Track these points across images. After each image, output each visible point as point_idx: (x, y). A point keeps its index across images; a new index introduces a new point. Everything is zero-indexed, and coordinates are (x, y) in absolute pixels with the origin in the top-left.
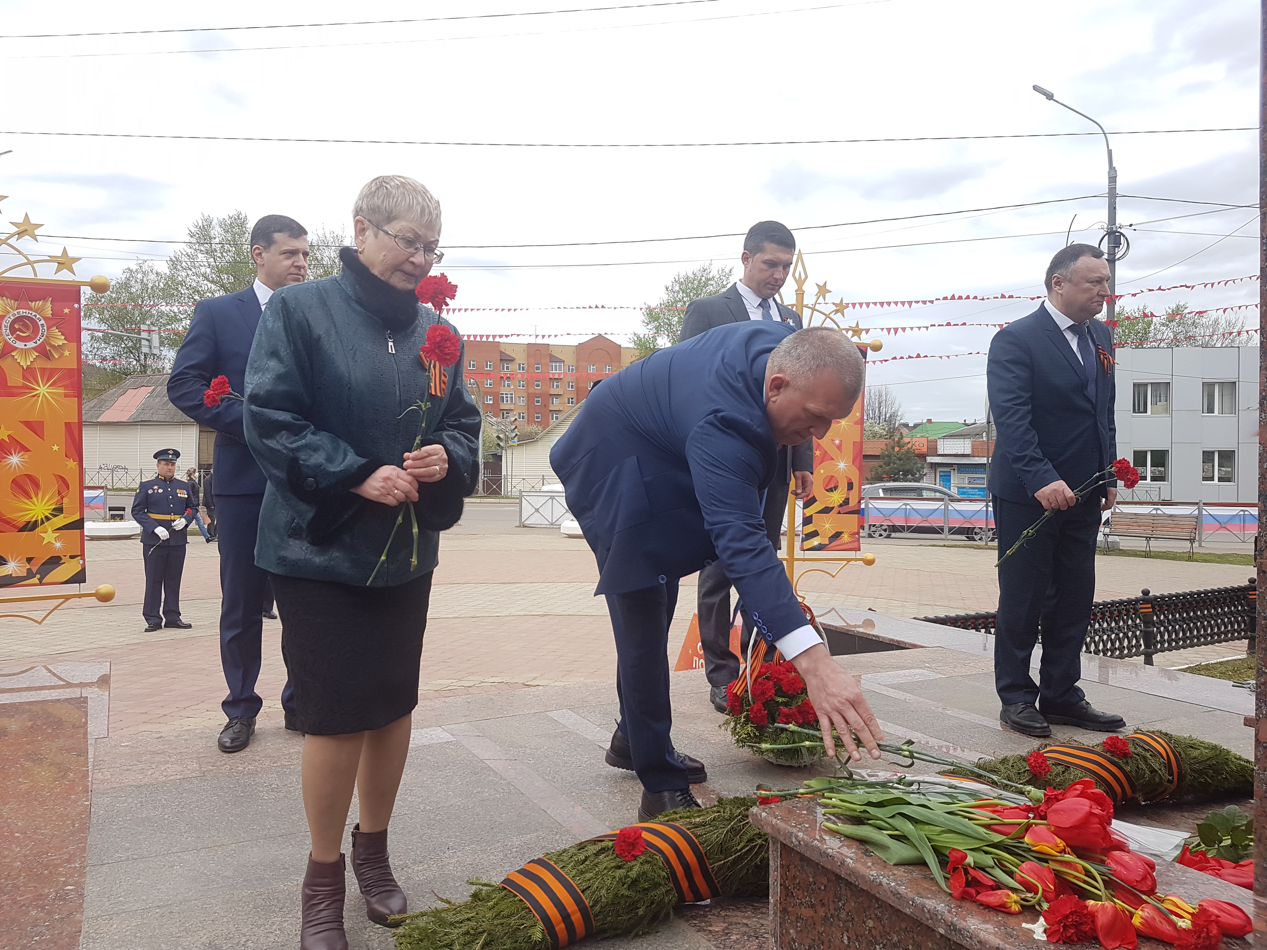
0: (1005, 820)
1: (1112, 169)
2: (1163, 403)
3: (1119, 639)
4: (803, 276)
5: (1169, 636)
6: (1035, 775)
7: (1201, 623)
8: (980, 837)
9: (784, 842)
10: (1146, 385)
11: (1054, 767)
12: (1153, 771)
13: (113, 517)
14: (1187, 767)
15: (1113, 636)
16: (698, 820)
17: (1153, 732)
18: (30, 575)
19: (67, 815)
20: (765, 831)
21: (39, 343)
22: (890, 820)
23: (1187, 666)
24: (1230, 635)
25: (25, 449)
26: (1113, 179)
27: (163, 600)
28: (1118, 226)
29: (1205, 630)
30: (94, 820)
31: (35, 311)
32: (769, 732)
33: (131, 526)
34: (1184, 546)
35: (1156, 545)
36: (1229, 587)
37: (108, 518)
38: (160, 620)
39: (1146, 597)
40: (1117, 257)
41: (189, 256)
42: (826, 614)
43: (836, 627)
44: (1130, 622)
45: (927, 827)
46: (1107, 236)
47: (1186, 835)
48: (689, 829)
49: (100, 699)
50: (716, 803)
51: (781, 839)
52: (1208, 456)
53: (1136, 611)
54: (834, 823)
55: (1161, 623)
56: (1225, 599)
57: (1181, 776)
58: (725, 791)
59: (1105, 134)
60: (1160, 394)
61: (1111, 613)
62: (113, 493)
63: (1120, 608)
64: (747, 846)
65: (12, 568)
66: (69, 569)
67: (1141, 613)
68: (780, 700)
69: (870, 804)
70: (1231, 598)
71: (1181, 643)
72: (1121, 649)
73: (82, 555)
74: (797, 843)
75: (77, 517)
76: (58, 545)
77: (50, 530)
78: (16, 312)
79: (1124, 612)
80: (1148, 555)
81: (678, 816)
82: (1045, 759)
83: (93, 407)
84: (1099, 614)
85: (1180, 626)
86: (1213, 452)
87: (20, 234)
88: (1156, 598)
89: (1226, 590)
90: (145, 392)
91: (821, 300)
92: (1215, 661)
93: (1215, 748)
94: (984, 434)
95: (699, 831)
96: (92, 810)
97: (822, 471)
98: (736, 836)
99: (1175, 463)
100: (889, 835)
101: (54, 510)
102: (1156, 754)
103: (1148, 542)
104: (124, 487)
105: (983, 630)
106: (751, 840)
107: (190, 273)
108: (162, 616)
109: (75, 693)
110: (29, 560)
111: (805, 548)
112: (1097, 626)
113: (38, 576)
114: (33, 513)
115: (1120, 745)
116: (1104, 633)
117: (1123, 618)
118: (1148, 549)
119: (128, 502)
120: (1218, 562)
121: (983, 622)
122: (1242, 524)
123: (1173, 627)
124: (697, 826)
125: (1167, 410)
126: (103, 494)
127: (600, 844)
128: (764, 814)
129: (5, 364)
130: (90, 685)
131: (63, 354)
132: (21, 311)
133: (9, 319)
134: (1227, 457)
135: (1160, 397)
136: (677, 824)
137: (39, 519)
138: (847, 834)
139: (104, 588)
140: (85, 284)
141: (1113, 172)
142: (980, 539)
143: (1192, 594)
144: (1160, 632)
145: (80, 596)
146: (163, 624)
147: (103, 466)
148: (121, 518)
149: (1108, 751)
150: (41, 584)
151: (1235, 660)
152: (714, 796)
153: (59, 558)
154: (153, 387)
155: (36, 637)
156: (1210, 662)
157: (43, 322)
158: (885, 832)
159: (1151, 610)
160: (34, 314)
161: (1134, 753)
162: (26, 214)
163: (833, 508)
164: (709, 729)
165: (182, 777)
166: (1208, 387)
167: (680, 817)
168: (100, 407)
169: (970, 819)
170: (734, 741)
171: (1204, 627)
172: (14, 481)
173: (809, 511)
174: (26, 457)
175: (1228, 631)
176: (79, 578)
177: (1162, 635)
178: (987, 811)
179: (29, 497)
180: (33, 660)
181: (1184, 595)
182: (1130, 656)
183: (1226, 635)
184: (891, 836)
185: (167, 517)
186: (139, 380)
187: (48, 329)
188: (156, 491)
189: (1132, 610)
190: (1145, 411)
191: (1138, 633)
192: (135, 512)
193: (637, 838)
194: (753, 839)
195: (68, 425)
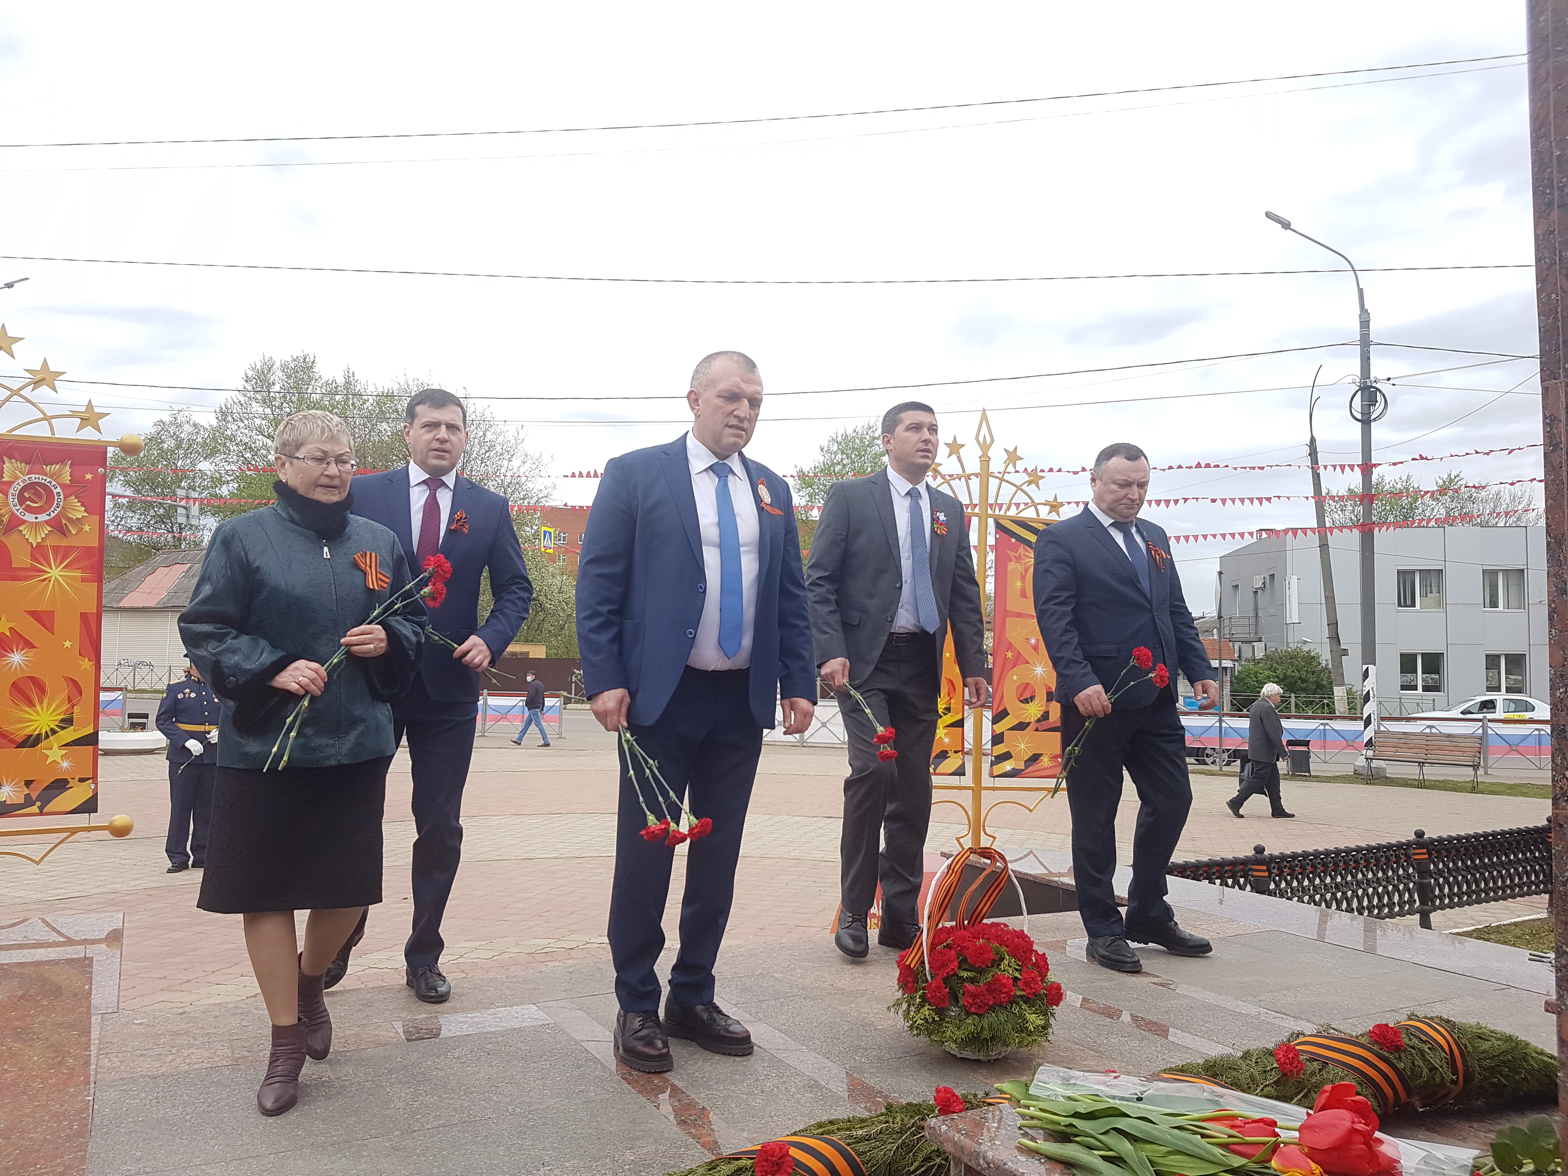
0: (1246, 1138)
1: (1364, 312)
2: (1435, 595)
3: (1388, 893)
4: (988, 440)
5: (1451, 889)
6: (1284, 1075)
7: (1490, 873)
8: (1216, 1161)
9: (969, 1164)
10: (1413, 572)
11: (1308, 1063)
12: (1432, 1069)
13: (133, 727)
14: (1476, 1064)
15: (1380, 889)
16: (860, 1132)
17: (1432, 1019)
18: (29, 801)
19: (64, 1114)
20: (946, 1149)
21: (53, 515)
22: (1102, 1137)
23: (1473, 928)
24: (1525, 889)
25: (29, 645)
26: (1365, 324)
27: (191, 832)
28: (1373, 379)
29: (1495, 883)
30: (97, 1121)
31: (50, 477)
32: (950, 1017)
33: (155, 738)
34: (1465, 774)
35: (1431, 773)
36: (1522, 827)
37: (126, 727)
38: (187, 858)
39: (1421, 840)
40: (1372, 418)
41: (242, 405)
42: (1021, 858)
43: (1035, 877)
44: (1401, 872)
45: (1149, 1147)
46: (1360, 392)
47: (1476, 1152)
48: (849, 1144)
49: (109, 962)
50: (884, 1110)
51: (966, 1160)
52: (1492, 661)
53: (1408, 857)
54: (1033, 1139)
55: (1440, 873)
56: (1518, 843)
57: (1468, 1076)
58: (895, 1092)
59: (1354, 271)
60: (1431, 584)
61: (1378, 860)
62: (133, 695)
63: (1388, 853)
64: (923, 1166)
65: (8, 793)
66: (77, 795)
67: (1415, 860)
68: (965, 974)
69: (1077, 1115)
70: (1526, 842)
71: (1465, 898)
72: (1391, 905)
73: (94, 778)
74: (986, 1165)
75: (90, 730)
76: (65, 764)
77: (56, 746)
78: (26, 478)
79: (1393, 859)
80: (1421, 784)
81: (836, 1127)
82: (1297, 1053)
83: (115, 589)
84: (1362, 862)
85: (1463, 877)
86: (1499, 656)
87: (37, 383)
88: (1432, 841)
89: (1519, 832)
90: (179, 570)
91: (1011, 468)
92: (1508, 922)
93: (1509, 1039)
94: (1215, 631)
95: (861, 1147)
96: (96, 1107)
97: (1015, 678)
98: (908, 1153)
99: (1451, 669)
100: (1101, 1156)
101: (62, 721)
102: (1435, 1046)
103: (1421, 768)
104: (148, 688)
105: (1218, 881)
106: (928, 1159)
107: (242, 425)
108: (190, 853)
109: (78, 952)
110: (28, 783)
111: (995, 774)
112: (1360, 876)
113: (39, 804)
114: (36, 724)
115: (1390, 1035)
116: (1369, 885)
117: (1392, 866)
118: (1421, 777)
119: (153, 708)
120: (1510, 795)
121: (1218, 871)
122: (1537, 747)
123: (1455, 878)
124: (859, 1140)
125: (1441, 603)
126: (121, 697)
127: (736, 1163)
128: (944, 1127)
129: (11, 541)
130: (99, 941)
131: (83, 529)
132: (33, 476)
133: (18, 485)
134: (1516, 662)
135: (1431, 587)
136: (833, 1138)
137: (43, 732)
138: (1049, 1154)
139: (120, 819)
140: (112, 444)
141: (1365, 316)
142: (1212, 763)
143: (1477, 836)
144: (1439, 885)
145: (89, 829)
146: (190, 863)
147: (122, 662)
148: (143, 727)
149: (1376, 1042)
150: (41, 813)
151: (1534, 920)
152: (880, 1100)
153: (66, 781)
154: (190, 565)
155: (30, 877)
156: (1502, 923)
157: (59, 490)
158: (1096, 1152)
159: (1427, 856)
160: (49, 480)
161: (1408, 1045)
162: (45, 359)
163: (1029, 723)
164: (875, 1011)
165: (209, 1065)
166: (1490, 575)
167: (838, 1129)
168: (123, 589)
169: (1204, 1136)
170: (906, 1029)
171: (1493, 878)
172: (14, 685)
173: (1000, 727)
174: (31, 654)
175: (1524, 883)
176: (90, 806)
177: (1441, 888)
178: (1224, 1125)
179: (32, 704)
180: (26, 907)
181: (1468, 838)
182: (1401, 914)
183: (1521, 889)
184: (1104, 1158)
185: (201, 728)
186: (173, 556)
187: (65, 499)
188: (187, 695)
189: (1403, 857)
190: (1413, 605)
191: (1411, 885)
192: (161, 722)
193: (784, 1156)
194: (930, 1158)
195: (84, 616)
